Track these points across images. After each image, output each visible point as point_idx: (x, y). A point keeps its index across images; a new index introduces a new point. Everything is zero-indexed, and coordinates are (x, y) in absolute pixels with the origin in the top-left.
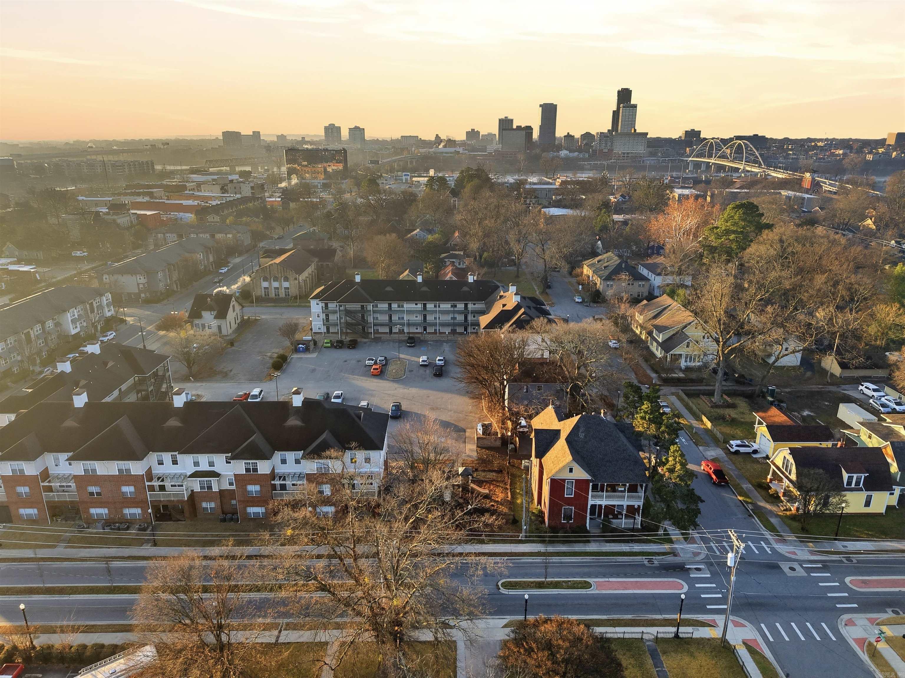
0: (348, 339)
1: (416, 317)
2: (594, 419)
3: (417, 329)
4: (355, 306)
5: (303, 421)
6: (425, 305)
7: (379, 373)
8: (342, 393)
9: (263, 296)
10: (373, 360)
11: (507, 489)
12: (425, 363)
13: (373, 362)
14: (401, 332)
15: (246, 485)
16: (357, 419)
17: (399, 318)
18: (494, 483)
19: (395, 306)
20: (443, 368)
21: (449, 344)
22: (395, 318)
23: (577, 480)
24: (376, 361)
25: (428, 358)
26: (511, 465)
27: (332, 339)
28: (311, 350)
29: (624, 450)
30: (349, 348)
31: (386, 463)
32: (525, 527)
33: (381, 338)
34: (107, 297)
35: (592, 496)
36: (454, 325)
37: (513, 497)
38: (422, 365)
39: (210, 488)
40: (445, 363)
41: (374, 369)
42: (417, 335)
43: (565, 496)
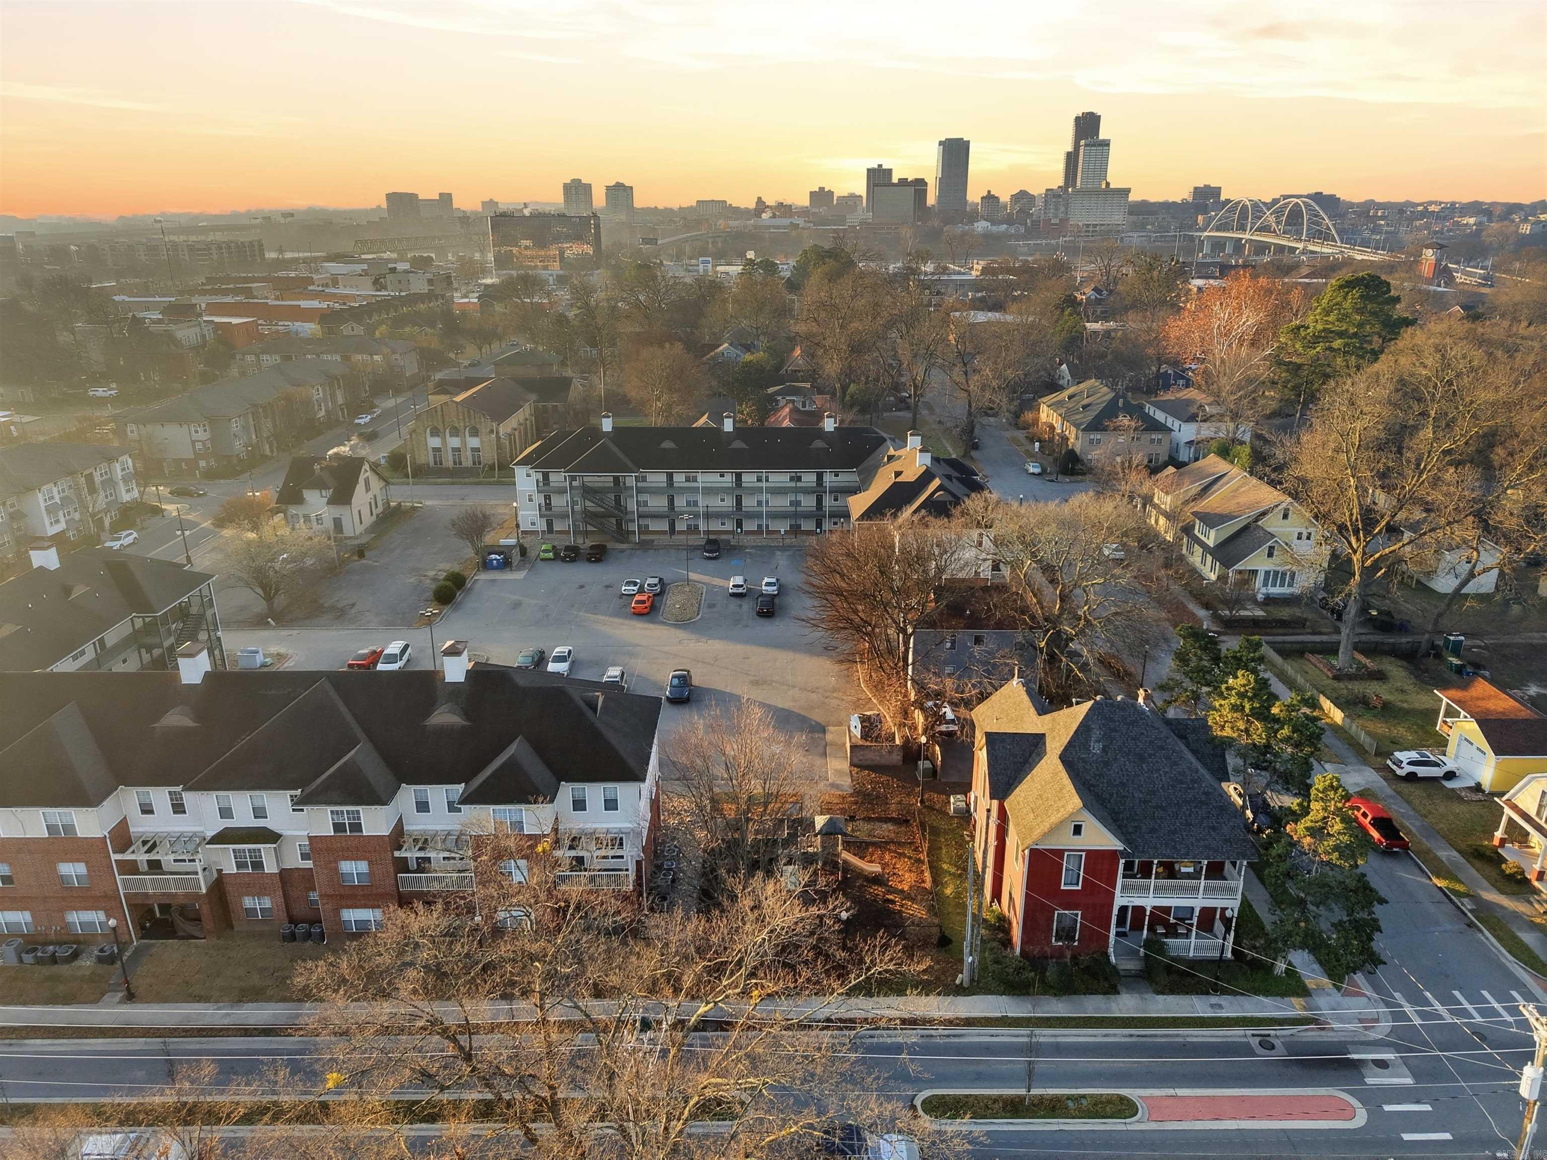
0: (589, 543)
1: (723, 500)
2: (1123, 709)
3: (723, 524)
4: (603, 479)
5: (467, 715)
6: (739, 477)
7: (646, 610)
8: (570, 651)
9: (432, 464)
10: (635, 584)
11: (919, 861)
12: (740, 590)
13: (636, 588)
14: (693, 530)
15: (336, 862)
16: (589, 713)
17: (688, 504)
18: (893, 847)
19: (679, 478)
20: (777, 601)
21: (787, 553)
22: (680, 502)
23: (1089, 853)
24: (642, 586)
25: (745, 581)
26: (925, 807)
27: (556, 544)
28: (515, 564)
29: (1193, 781)
30: (589, 560)
31: (655, 805)
32: (970, 959)
33: (653, 541)
34: (122, 464)
35: (1124, 888)
36: (796, 515)
37: (936, 881)
38: (734, 595)
39: (258, 865)
40: (779, 590)
41: (638, 602)
42: (724, 537)
43: (1063, 887)
